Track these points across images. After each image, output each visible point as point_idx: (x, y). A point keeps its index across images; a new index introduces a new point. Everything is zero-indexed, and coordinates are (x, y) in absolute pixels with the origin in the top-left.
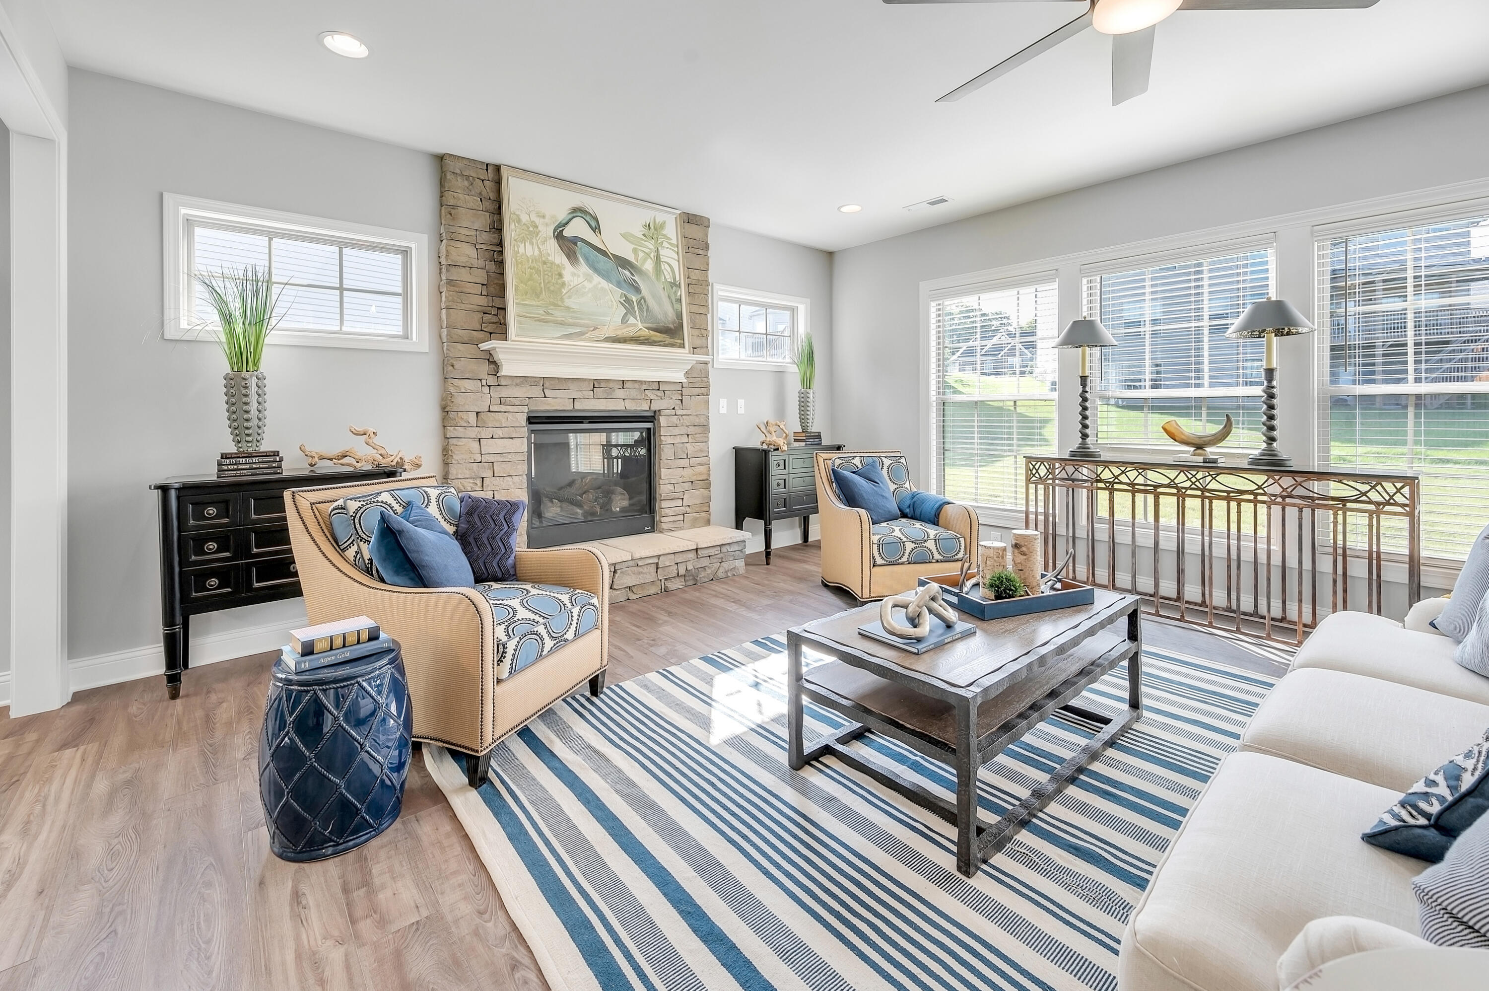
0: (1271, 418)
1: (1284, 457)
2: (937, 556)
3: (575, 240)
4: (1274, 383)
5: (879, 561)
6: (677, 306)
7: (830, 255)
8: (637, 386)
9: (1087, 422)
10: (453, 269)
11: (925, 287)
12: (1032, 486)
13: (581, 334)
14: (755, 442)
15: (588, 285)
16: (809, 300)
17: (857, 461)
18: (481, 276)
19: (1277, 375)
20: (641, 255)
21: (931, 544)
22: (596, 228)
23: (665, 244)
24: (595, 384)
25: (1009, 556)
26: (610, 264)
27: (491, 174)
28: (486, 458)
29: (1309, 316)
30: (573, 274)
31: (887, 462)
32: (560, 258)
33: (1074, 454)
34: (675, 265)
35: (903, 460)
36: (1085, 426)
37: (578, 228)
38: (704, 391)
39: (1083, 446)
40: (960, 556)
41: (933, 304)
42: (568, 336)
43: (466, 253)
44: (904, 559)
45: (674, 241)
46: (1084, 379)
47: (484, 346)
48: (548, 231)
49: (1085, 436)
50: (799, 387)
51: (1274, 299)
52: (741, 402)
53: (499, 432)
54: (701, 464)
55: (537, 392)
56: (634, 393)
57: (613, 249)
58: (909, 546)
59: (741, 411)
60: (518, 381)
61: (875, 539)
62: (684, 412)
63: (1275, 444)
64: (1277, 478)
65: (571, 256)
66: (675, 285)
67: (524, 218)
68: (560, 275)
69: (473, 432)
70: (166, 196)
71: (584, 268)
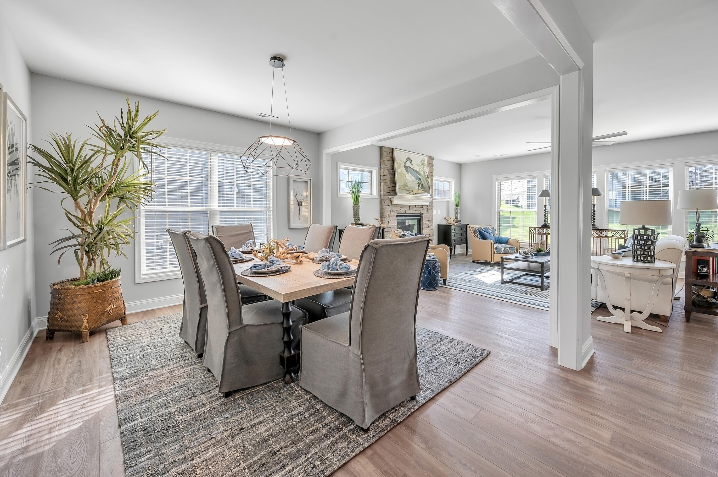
0: (594, 217)
1: (597, 226)
2: (510, 252)
3: (408, 167)
4: (595, 208)
5: (496, 253)
6: (428, 184)
7: (460, 166)
8: (418, 207)
9: (546, 217)
10: (384, 176)
11: (494, 177)
12: (531, 235)
13: (410, 193)
14: (444, 223)
15: (411, 179)
16: (455, 179)
17: (482, 228)
18: (389, 178)
19: (595, 206)
20: (420, 169)
21: (508, 249)
22: (411, 163)
23: (425, 166)
24: (410, 206)
25: (539, 245)
26: (415, 173)
27: (391, 151)
28: (390, 226)
29: (604, 192)
30: (408, 176)
31: (490, 228)
32: (405, 172)
33: (542, 226)
34: (427, 172)
35: (494, 228)
36: (546, 219)
37: (408, 164)
38: (432, 208)
39: (545, 224)
40: (515, 252)
41: (497, 182)
42: (408, 194)
43: (387, 173)
44: (502, 252)
45: (427, 165)
46: (545, 206)
47: (390, 197)
48: (402, 165)
49: (545, 221)
50: (455, 206)
51: (595, 187)
52: (439, 211)
53: (392, 219)
54: (432, 229)
55: (398, 209)
56: (418, 209)
57: (415, 169)
58: (503, 249)
59: (439, 214)
60: (395, 206)
61: (494, 247)
62: (428, 214)
63: (595, 223)
64: (595, 231)
65: (407, 171)
66: (428, 178)
67: (398, 162)
68: (406, 177)
69: (387, 219)
70: (338, 163)
71: (410, 174)
